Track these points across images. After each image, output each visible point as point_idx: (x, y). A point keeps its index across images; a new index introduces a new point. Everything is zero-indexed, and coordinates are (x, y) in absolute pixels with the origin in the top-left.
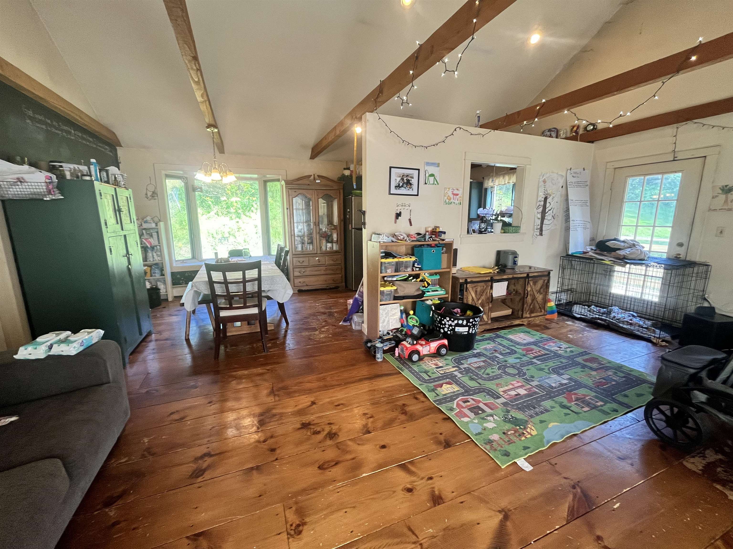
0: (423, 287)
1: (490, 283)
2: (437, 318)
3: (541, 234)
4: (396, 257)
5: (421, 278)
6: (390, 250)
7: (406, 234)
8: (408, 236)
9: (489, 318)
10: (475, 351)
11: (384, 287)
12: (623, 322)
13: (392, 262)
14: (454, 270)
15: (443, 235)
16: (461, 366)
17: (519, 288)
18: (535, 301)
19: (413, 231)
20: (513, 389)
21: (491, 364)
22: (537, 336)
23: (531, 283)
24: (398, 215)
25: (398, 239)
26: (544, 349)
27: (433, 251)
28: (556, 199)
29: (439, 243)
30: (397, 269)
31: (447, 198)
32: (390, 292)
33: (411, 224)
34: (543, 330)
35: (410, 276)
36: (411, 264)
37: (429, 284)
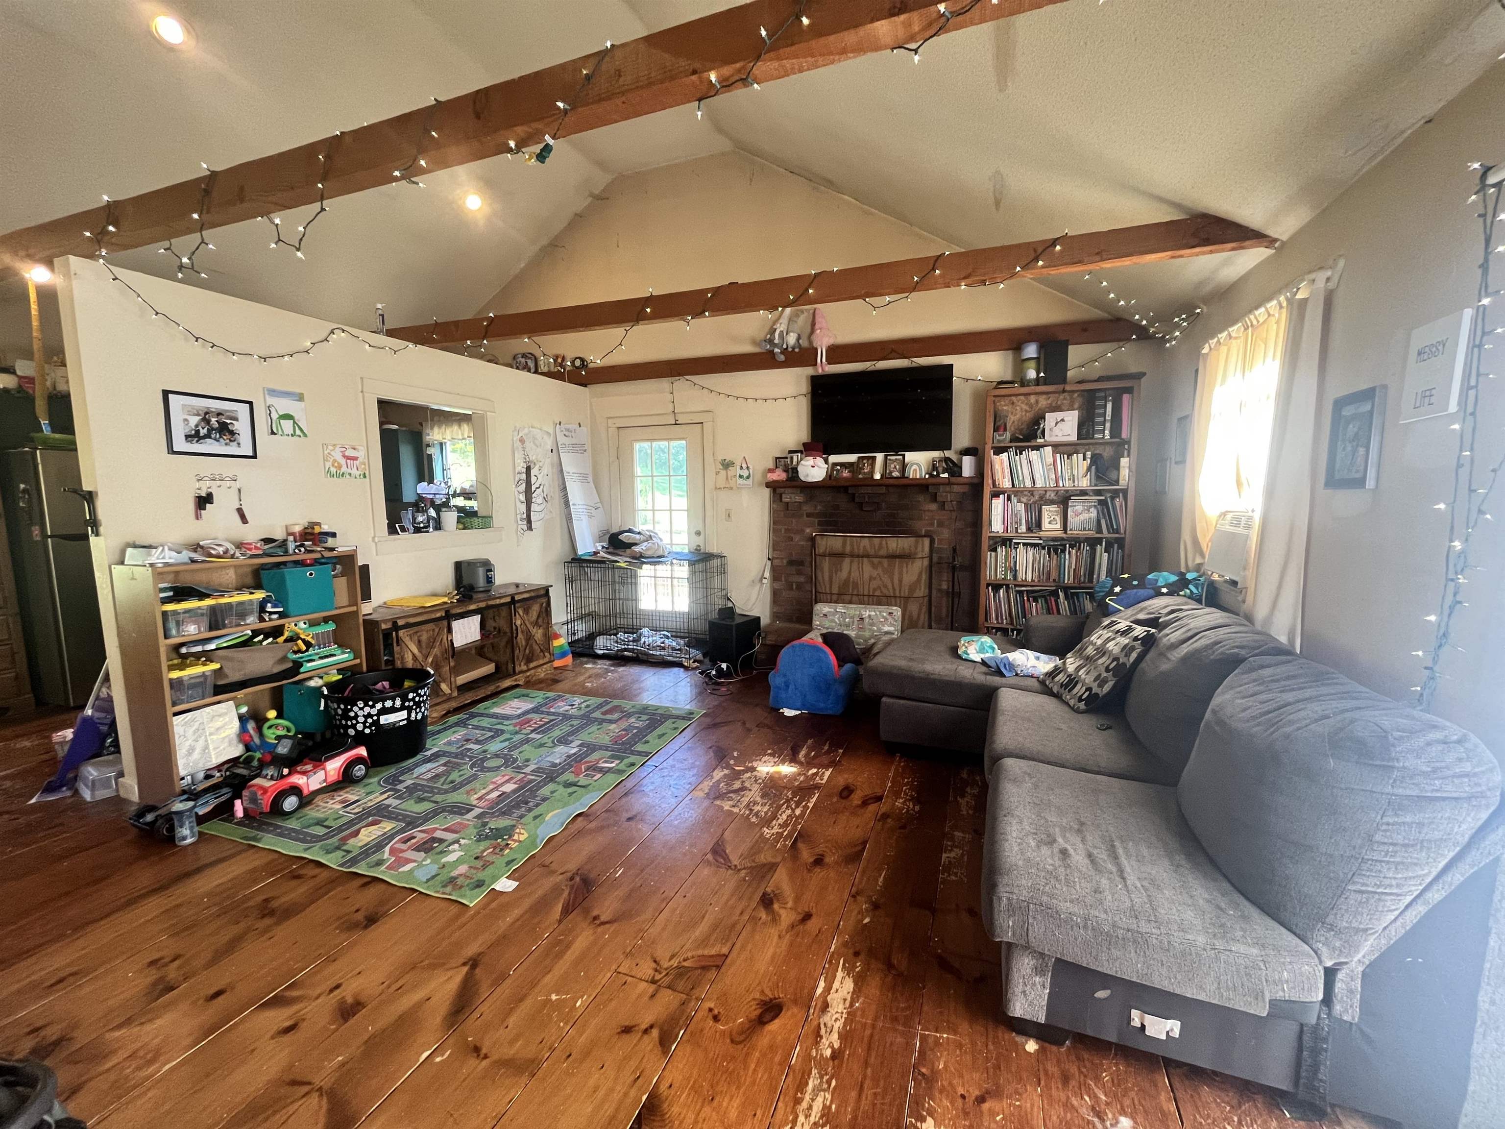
0: (295, 652)
1: (445, 623)
2: (335, 710)
3: (530, 528)
4: (208, 596)
5: (287, 634)
6: (187, 580)
7: (231, 542)
8: (239, 545)
9: (453, 686)
10: (429, 753)
11: (181, 670)
12: (654, 648)
13: (199, 608)
14: (366, 608)
15: (330, 540)
16: (399, 787)
17: (502, 623)
18: (531, 642)
19: (252, 534)
20: (496, 789)
21: (458, 764)
22: (539, 696)
23: (521, 611)
24: (203, 501)
25: (211, 556)
26: (549, 713)
27: (311, 574)
28: (545, 471)
29: (323, 557)
30: (217, 621)
31: (333, 465)
32: (202, 679)
33: (244, 519)
34: (549, 685)
35: (256, 633)
36: (256, 607)
37: (308, 645)
